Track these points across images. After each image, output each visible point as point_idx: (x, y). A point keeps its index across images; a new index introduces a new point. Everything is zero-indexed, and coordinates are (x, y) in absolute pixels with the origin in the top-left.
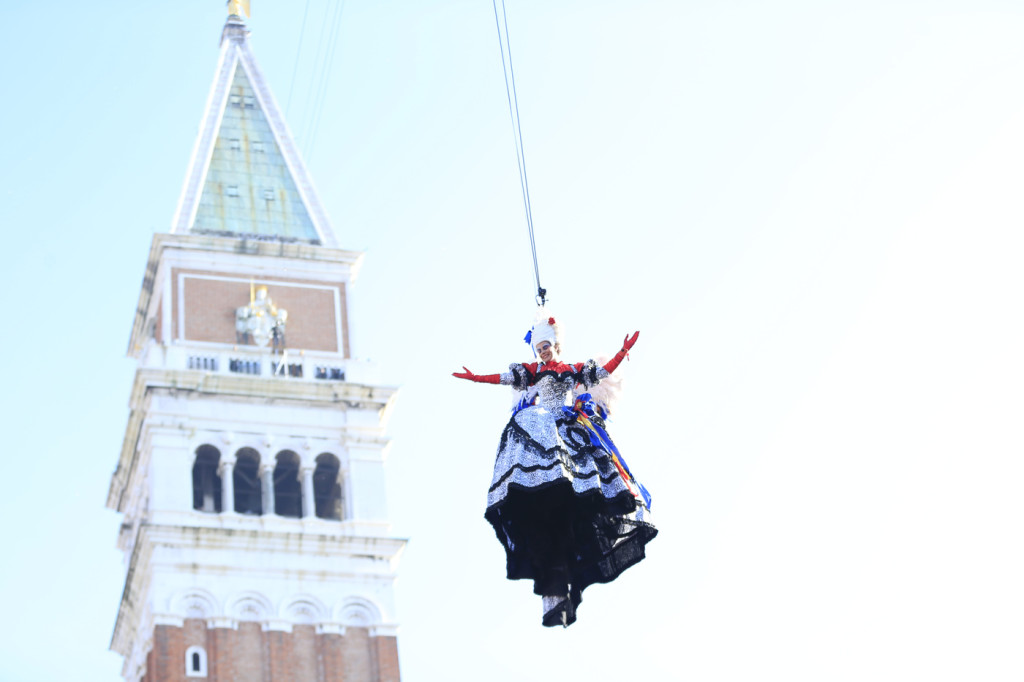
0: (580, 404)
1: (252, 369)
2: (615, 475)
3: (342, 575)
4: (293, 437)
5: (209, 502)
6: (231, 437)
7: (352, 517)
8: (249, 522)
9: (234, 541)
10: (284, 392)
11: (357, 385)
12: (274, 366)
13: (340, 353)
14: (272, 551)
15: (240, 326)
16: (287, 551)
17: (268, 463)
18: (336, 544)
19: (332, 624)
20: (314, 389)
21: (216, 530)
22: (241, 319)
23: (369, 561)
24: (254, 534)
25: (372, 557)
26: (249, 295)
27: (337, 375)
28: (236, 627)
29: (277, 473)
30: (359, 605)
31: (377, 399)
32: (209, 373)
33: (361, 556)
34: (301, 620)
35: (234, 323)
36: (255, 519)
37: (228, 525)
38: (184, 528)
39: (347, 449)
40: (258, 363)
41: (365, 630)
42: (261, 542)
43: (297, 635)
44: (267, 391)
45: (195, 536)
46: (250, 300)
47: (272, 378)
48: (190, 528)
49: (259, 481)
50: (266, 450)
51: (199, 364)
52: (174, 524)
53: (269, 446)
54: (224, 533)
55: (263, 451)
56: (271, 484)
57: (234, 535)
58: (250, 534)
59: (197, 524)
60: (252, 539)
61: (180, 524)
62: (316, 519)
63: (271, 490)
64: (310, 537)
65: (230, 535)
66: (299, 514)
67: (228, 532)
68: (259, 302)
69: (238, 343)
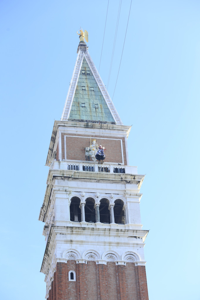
1: (91, 169)
3: (125, 244)
4: (106, 194)
5: (76, 218)
6: (84, 194)
7: (128, 223)
8: (91, 225)
9: (86, 232)
10: (103, 177)
11: (130, 175)
12: (99, 168)
13: (123, 164)
14: (99, 235)
15: (87, 154)
16: (105, 235)
17: (98, 203)
18: (123, 232)
19: (121, 262)
20: (114, 176)
21: (79, 228)
22: (87, 151)
23: (135, 238)
24: (93, 229)
25: (135, 237)
26: (90, 143)
27: (123, 171)
28: (86, 263)
29: (101, 207)
30: (131, 255)
31: (137, 180)
32: (76, 171)
33: (132, 237)
34: (110, 260)
35: (85, 153)
36: (93, 224)
37: (83, 226)
38: (67, 227)
39: (126, 198)
40: (94, 167)
41: (133, 264)
42: (95, 232)
43: (109, 266)
44: (97, 177)
45: (71, 230)
46: (90, 145)
47: (99, 173)
48: (69, 227)
49: (95, 210)
50: (97, 198)
51: (72, 168)
52: (64, 226)
53: (98, 197)
54: (82, 229)
55: (96, 199)
56: (99, 211)
57: (86, 229)
58: (91, 229)
59: (72, 226)
60: (92, 231)
61: (66, 226)
62: (115, 224)
63: (99, 213)
64: (113, 230)
65: (84, 230)
66: (109, 222)
67: (83, 228)
68: (93, 145)
69: (86, 160)
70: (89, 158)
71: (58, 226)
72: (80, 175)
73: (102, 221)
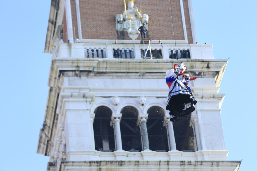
1: (128, 55)
4: (158, 97)
5: (106, 145)
6: (118, 100)
7: (201, 149)
8: (133, 156)
9: (124, 169)
10: (151, 68)
11: (199, 61)
12: (142, 51)
13: (186, 41)
15: (119, 27)
17: (143, 115)
18: (192, 167)
21: (111, 162)
22: (119, 22)
24: (137, 163)
26: (123, 6)
27: (186, 54)
29: (149, 122)
31: (213, 69)
32: (100, 59)
35: (115, 25)
36: (137, 153)
37: (119, 159)
38: (90, 162)
40: (132, 50)
42: (142, 169)
44: (140, 68)
45: (98, 168)
46: (124, 10)
47: (142, 60)
48: (94, 162)
49: (138, 128)
50: (141, 107)
51: (93, 54)
52: (84, 160)
53: (143, 105)
54: (117, 164)
55: (139, 108)
56: (146, 130)
57: (124, 165)
58: (134, 164)
59: (99, 159)
60: (136, 167)
61: (88, 160)
62: (178, 151)
63: (147, 133)
64: (174, 163)
65: (121, 165)
66: (166, 148)
67: (120, 163)
68: (129, 11)
69: (119, 38)
70: (123, 35)
71: (73, 162)
72: (108, 66)
73: (153, 147)
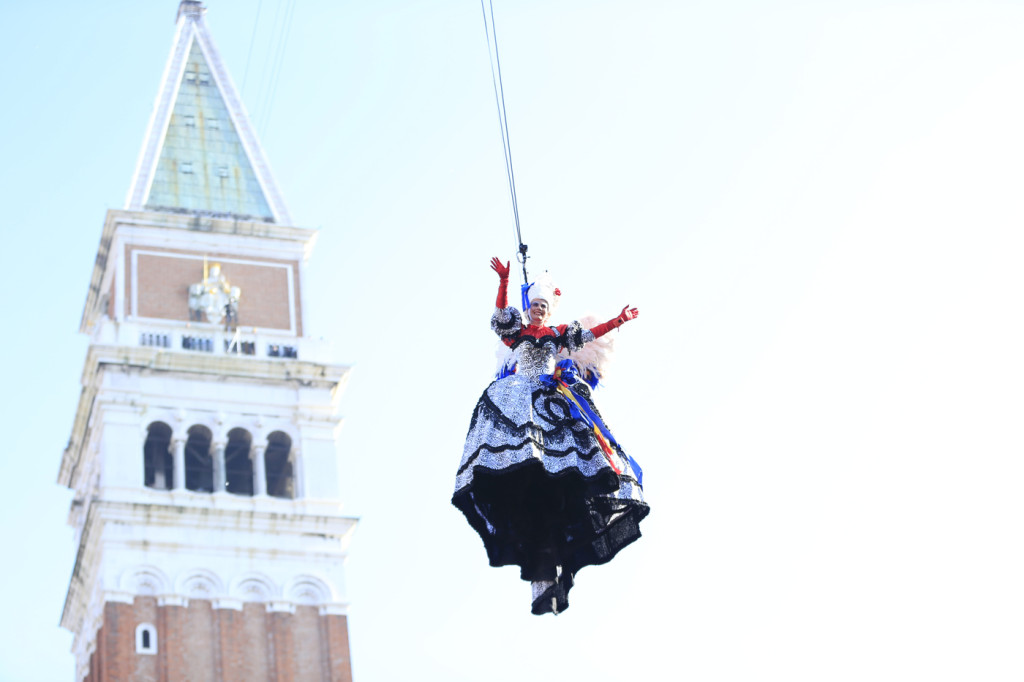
0: (559, 372)
1: (204, 346)
2: (596, 450)
3: (293, 553)
4: (245, 414)
5: (160, 479)
6: (183, 414)
7: (303, 495)
8: (200, 499)
9: (185, 518)
10: (237, 369)
11: (310, 363)
12: (227, 344)
13: (293, 331)
14: (223, 528)
15: (193, 303)
16: (237, 529)
17: (220, 440)
18: (287, 522)
19: (282, 602)
20: (266, 367)
21: (166, 507)
22: (194, 296)
23: (320, 539)
24: (205, 511)
25: (323, 536)
26: (202, 272)
27: (290, 353)
28: (186, 605)
29: (229, 451)
30: (310, 584)
31: (330, 378)
32: (161, 350)
33: (312, 535)
34: (251, 598)
35: (187, 299)
36: (206, 496)
37: (178, 502)
38: (135, 505)
39: (299, 428)
40: (211, 340)
41: (315, 609)
42: (212, 520)
43: (247, 613)
44: (220, 368)
45: (146, 513)
46: (203, 277)
47: (225, 355)
48: (141, 505)
49: (210, 458)
50: (218, 427)
51: (151, 341)
52: (125, 501)
53: (221, 424)
54: (175, 510)
55: (214, 429)
56: (223, 462)
57: (185, 512)
58: (201, 511)
59: (148, 501)
60: (203, 517)
61: (131, 501)
62: (268, 497)
63: (223, 467)
64: (261, 515)
65: (181, 513)
66: (250, 491)
67: (179, 509)
68: (212, 280)
69: (191, 320)
70: (198, 315)
71: (109, 502)
72: (173, 361)
73: (231, 489)
